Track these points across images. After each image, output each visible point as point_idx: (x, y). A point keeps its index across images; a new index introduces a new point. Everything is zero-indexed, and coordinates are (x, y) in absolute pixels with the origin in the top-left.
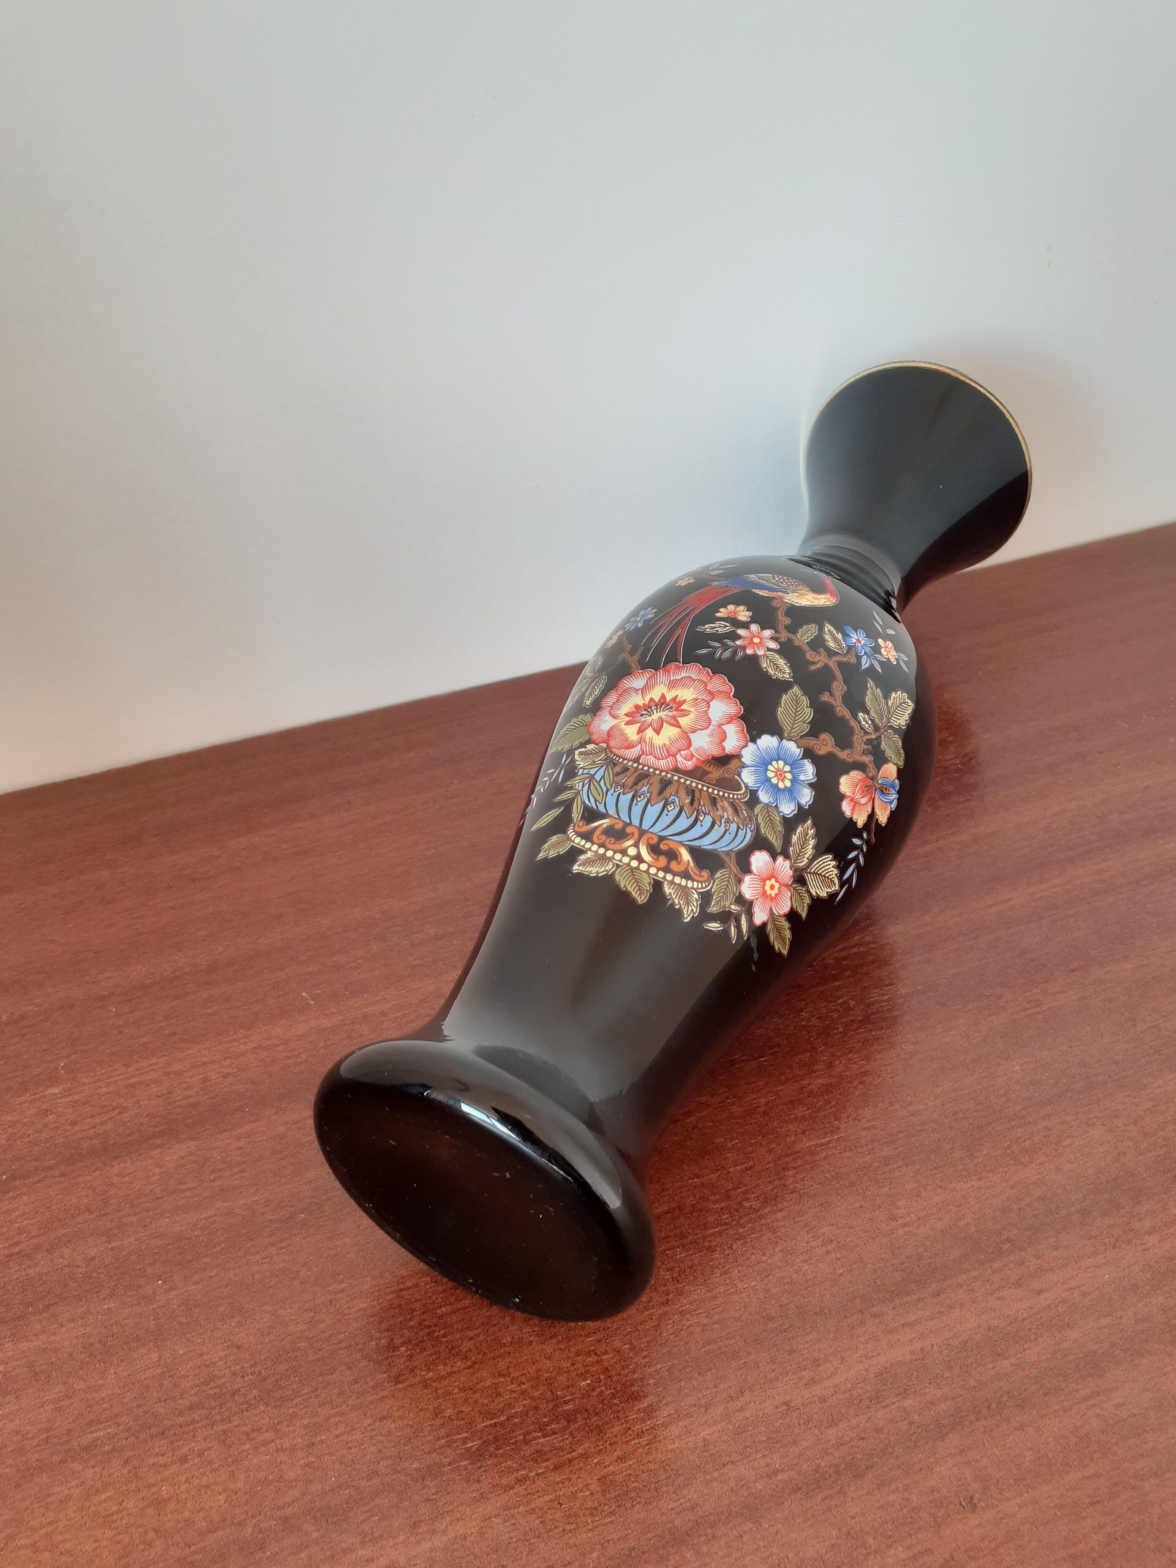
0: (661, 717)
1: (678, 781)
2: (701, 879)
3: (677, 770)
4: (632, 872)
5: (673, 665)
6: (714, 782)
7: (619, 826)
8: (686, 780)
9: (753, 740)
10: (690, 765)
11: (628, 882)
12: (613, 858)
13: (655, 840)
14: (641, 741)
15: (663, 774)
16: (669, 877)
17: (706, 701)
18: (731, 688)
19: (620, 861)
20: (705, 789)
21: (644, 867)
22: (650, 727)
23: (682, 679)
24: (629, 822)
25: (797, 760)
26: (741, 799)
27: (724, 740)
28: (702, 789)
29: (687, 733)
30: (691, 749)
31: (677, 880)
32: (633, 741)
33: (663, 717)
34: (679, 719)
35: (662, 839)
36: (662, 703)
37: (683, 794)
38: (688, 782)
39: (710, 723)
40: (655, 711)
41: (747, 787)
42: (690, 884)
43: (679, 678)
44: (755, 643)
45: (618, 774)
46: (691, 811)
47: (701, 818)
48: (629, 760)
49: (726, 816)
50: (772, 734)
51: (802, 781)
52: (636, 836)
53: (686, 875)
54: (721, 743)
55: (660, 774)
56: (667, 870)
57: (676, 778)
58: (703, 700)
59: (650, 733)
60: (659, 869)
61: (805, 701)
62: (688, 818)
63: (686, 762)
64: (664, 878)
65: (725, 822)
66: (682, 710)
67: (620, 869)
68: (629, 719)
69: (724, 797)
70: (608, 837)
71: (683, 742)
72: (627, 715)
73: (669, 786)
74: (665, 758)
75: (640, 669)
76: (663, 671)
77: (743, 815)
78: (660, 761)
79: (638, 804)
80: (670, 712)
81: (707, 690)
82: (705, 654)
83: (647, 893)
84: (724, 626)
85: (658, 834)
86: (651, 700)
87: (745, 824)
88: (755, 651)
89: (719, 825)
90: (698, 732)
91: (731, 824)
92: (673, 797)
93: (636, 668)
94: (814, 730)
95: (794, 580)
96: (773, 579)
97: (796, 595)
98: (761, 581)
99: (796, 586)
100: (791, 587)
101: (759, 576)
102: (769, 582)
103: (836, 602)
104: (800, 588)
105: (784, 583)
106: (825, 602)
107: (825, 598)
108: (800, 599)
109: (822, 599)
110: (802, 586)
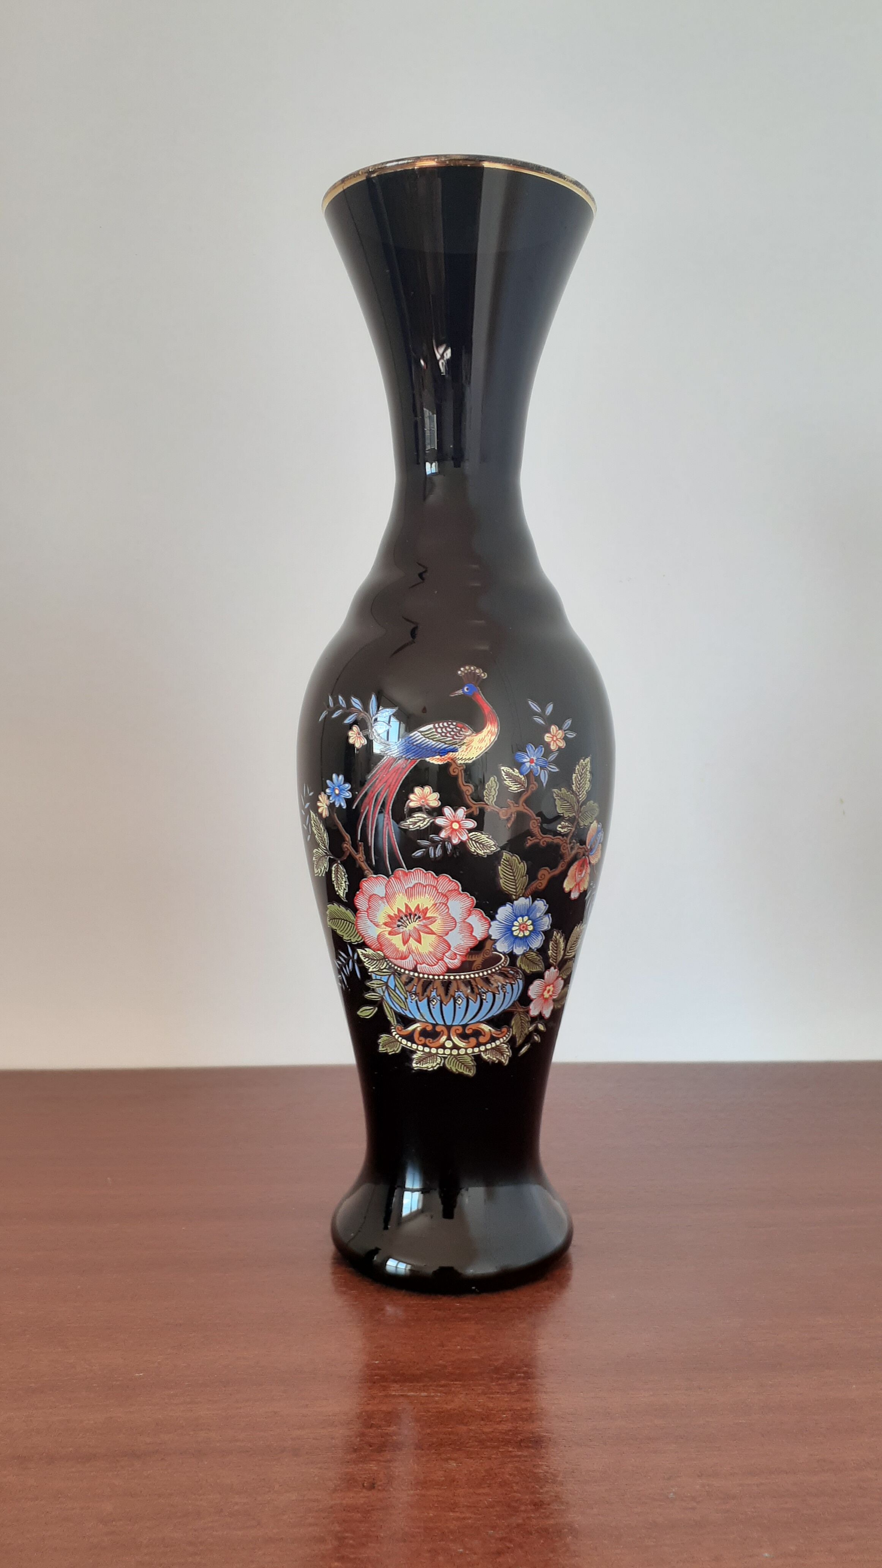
0: (415, 928)
1: (455, 979)
2: (504, 1034)
3: (449, 970)
4: (456, 1059)
5: (399, 872)
6: (481, 966)
7: (429, 1028)
8: (460, 976)
9: (493, 918)
10: (457, 962)
11: (457, 1066)
12: (437, 1053)
13: (461, 1029)
14: (410, 952)
15: (441, 977)
16: (482, 1048)
17: (443, 904)
18: (457, 884)
19: (444, 1054)
20: (477, 975)
21: (462, 1052)
22: (411, 938)
23: (414, 886)
24: (435, 1023)
25: (530, 907)
26: (505, 965)
27: (472, 931)
28: (475, 977)
29: (442, 937)
30: (451, 949)
31: (489, 1046)
32: (403, 953)
33: (417, 927)
34: (430, 926)
35: (464, 1026)
36: (410, 915)
37: (463, 987)
38: (463, 977)
39: (455, 922)
40: (407, 922)
41: (504, 954)
42: (498, 1043)
43: (411, 885)
44: (456, 830)
45: (406, 984)
46: (475, 997)
47: (484, 997)
48: (410, 971)
49: (500, 985)
50: (504, 904)
51: (540, 917)
52: (446, 1032)
53: (493, 1039)
54: (472, 935)
55: (439, 979)
56: (478, 1045)
57: (452, 977)
58: (440, 903)
59: (412, 942)
60: (473, 1048)
61: (516, 859)
62: (475, 1003)
63: (453, 961)
64: (480, 1051)
65: (502, 989)
66: (429, 918)
67: (447, 1060)
68: (390, 929)
69: (492, 973)
70: (426, 1038)
71: (443, 945)
72: (385, 924)
73: (450, 985)
74: (435, 963)
75: (372, 872)
76: (394, 877)
77: (511, 974)
78: (433, 967)
79: (434, 1006)
80: (420, 921)
81: (439, 893)
82: (421, 855)
83: (473, 1066)
84: (423, 818)
85: (461, 1024)
86: (399, 910)
87: (514, 978)
88: (459, 837)
89: (498, 993)
90: (450, 932)
91: (506, 985)
92: (457, 992)
93: (368, 870)
94: (532, 874)
95: (454, 724)
96: (436, 731)
97: (464, 747)
98: (428, 740)
99: (460, 734)
100: (455, 737)
101: (423, 732)
102: (435, 739)
103: (498, 730)
104: (464, 734)
105: (448, 735)
106: (490, 740)
107: (488, 732)
108: (470, 751)
109: (486, 737)
110: (465, 729)
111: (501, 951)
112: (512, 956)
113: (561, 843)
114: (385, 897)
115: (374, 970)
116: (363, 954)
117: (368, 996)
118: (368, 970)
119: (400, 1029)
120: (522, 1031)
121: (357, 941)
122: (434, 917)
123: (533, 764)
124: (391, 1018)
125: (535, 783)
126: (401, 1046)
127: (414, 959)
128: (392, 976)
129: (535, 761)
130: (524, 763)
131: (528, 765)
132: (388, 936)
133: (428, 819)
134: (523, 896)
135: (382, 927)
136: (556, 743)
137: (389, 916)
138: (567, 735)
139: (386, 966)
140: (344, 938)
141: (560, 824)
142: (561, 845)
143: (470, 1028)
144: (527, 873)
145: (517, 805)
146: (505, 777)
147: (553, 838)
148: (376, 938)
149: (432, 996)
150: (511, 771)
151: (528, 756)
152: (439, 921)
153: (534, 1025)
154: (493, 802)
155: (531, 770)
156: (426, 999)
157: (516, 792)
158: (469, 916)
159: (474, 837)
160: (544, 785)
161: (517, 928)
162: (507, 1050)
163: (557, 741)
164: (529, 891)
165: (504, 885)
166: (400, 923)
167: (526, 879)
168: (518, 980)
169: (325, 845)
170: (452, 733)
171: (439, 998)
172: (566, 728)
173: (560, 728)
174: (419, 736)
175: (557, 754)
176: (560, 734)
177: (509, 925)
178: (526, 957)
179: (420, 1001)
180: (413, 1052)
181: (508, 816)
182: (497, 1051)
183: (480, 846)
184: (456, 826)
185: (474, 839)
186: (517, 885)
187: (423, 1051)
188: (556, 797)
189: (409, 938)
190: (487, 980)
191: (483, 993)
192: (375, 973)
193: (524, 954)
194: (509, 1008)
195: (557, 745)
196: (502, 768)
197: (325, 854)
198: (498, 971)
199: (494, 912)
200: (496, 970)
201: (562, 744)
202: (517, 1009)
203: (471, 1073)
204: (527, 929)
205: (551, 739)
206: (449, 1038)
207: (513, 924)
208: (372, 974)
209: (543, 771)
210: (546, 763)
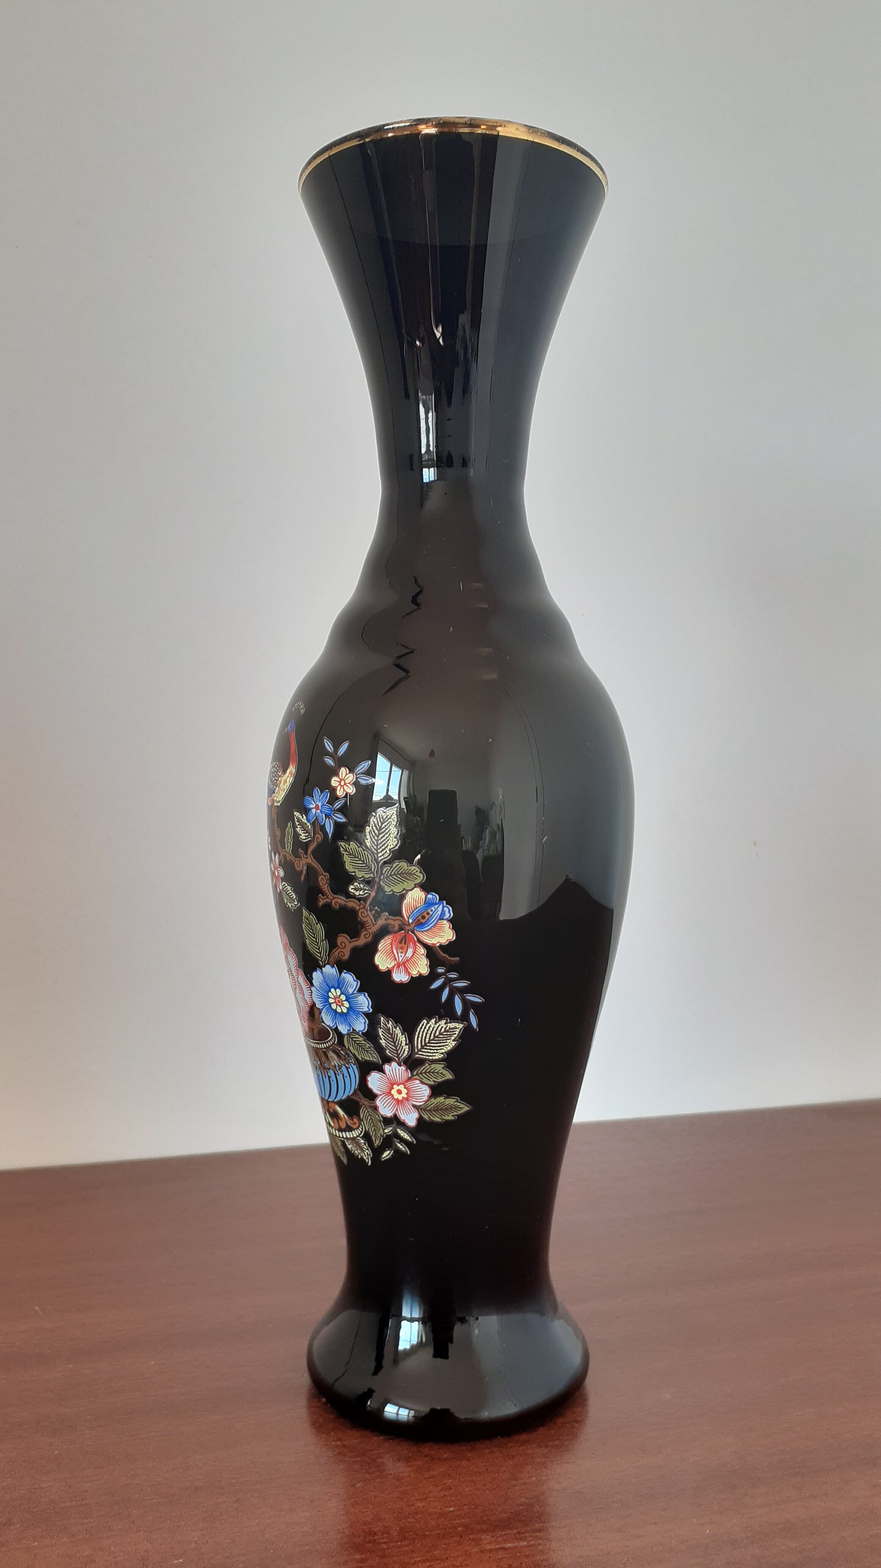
9: (312, 982)
25: (339, 979)
26: (335, 1041)
31: (349, 1134)
41: (331, 1028)
42: (355, 1134)
50: (316, 968)
53: (350, 1128)
61: (313, 918)
65: (340, 1070)
103: (294, 771)
106: (290, 781)
107: (290, 772)
108: (280, 793)
109: (287, 779)
110: (278, 769)
111: (328, 1024)
112: (342, 1034)
113: (358, 908)
123: (319, 811)
125: (320, 832)
129: (320, 808)
130: (310, 809)
131: (314, 811)
134: (328, 963)
136: (343, 788)
138: (359, 779)
141: (353, 884)
142: (358, 912)
144: (325, 937)
145: (306, 857)
146: (297, 823)
147: (347, 900)
150: (301, 817)
151: (314, 802)
154: (290, 851)
155: (316, 817)
157: (306, 841)
160: (330, 836)
161: (333, 1000)
162: (367, 1148)
163: (345, 786)
164: (332, 959)
165: (308, 947)
167: (325, 944)
168: (353, 1065)
172: (360, 772)
175: (343, 801)
176: (351, 778)
177: (326, 995)
178: (353, 1039)
181: (301, 867)
182: (357, 1145)
183: (289, 899)
184: (276, 873)
185: (285, 889)
186: (321, 950)
188: (343, 852)
193: (349, 1034)
195: (344, 790)
196: (295, 813)
199: (310, 977)
200: (329, 1046)
201: (351, 790)
202: (362, 1100)
204: (342, 1005)
205: (338, 783)
207: (329, 995)
209: (327, 819)
210: (332, 811)
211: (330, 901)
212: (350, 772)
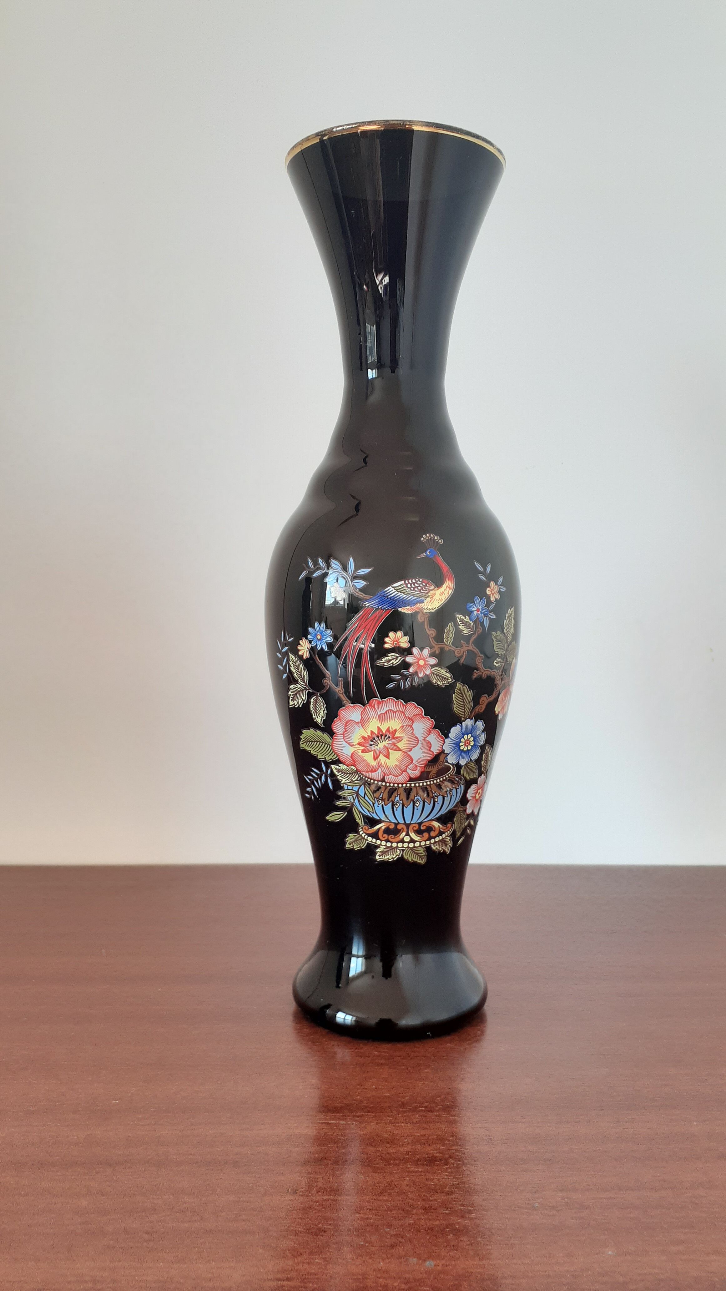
0: (385, 746)
1: (415, 786)
2: (449, 828)
3: (411, 779)
4: (412, 850)
5: (374, 701)
6: (435, 775)
7: (392, 827)
8: (419, 783)
9: (447, 736)
10: (417, 773)
11: (412, 857)
12: (397, 847)
13: (417, 826)
14: (380, 765)
15: (404, 785)
16: (432, 841)
17: (409, 726)
18: (421, 710)
19: (403, 847)
20: (432, 783)
21: (417, 844)
22: (381, 755)
23: (386, 712)
24: (397, 822)
25: (473, 727)
26: (453, 773)
27: (430, 747)
28: (430, 784)
29: (406, 752)
30: (414, 762)
31: (437, 839)
32: (373, 766)
33: (387, 745)
34: (397, 745)
35: (420, 824)
36: (381, 735)
37: (421, 793)
38: (421, 784)
39: (418, 740)
40: (379, 741)
41: (453, 765)
42: (444, 836)
43: (384, 712)
44: (422, 666)
45: (375, 792)
46: (430, 800)
47: (436, 800)
48: (378, 781)
49: (448, 789)
50: (455, 725)
51: (479, 734)
52: (405, 829)
53: (441, 833)
54: (430, 750)
55: (402, 786)
56: (429, 839)
57: (413, 785)
58: (407, 725)
59: (382, 758)
60: (425, 841)
61: (466, 688)
62: (429, 805)
63: (414, 772)
64: (431, 843)
65: (449, 792)
66: (397, 738)
67: (405, 852)
68: (363, 748)
69: (443, 780)
70: (389, 834)
71: (407, 759)
72: (359, 744)
73: (411, 791)
74: (400, 774)
75: (350, 702)
76: (369, 706)
77: (456, 780)
78: (398, 777)
79: (397, 809)
80: (389, 740)
81: (407, 717)
82: (392, 687)
83: (424, 855)
84: (395, 657)
85: (417, 822)
86: (372, 732)
87: (459, 784)
88: (423, 671)
89: (446, 796)
90: (413, 749)
91: (452, 790)
92: (417, 796)
93: (347, 700)
94: (476, 700)
95: (421, 580)
96: (407, 586)
97: (428, 599)
98: (400, 594)
99: (425, 588)
100: (422, 591)
101: (396, 587)
102: (405, 593)
103: (454, 585)
104: (428, 589)
105: (416, 589)
106: (448, 593)
107: (447, 587)
108: (433, 602)
109: (445, 591)
110: (429, 584)
111: (451, 762)
112: (458, 766)
113: (495, 675)
114: (361, 722)
115: (347, 781)
116: (336, 769)
117: (338, 803)
118: (341, 782)
119: (367, 828)
120: (460, 826)
121: (331, 759)
122: (402, 737)
123: (479, 612)
124: (359, 820)
125: (480, 627)
126: (366, 843)
127: (382, 771)
128: (363, 785)
129: (480, 610)
130: (472, 612)
131: (475, 613)
132: (360, 753)
133: (400, 658)
134: (469, 718)
135: (357, 746)
137: (364, 738)
138: (501, 589)
139: (358, 778)
140: (318, 757)
141: (496, 660)
142: (495, 677)
143: (425, 825)
144: (473, 700)
145: (468, 645)
146: (459, 623)
147: (491, 671)
148: (350, 755)
149: (396, 801)
150: (464, 618)
151: (475, 606)
152: (405, 740)
153: (468, 821)
154: (451, 643)
155: (478, 617)
156: (391, 803)
157: (467, 634)
158: (429, 735)
159: (435, 672)
160: (487, 628)
161: (463, 743)
162: (449, 842)
163: (495, 594)
164: (473, 714)
165: (457, 710)
166: (372, 743)
167: (472, 704)
168: (461, 785)
169: (304, 681)
170: (419, 588)
171: (401, 802)
172: (500, 584)
173: (496, 584)
174: (392, 590)
175: (494, 604)
176: (496, 589)
177: (457, 742)
178: (467, 766)
179: (386, 805)
180: (378, 847)
181: (461, 654)
182: (443, 843)
183: (440, 679)
184: (422, 663)
185: (435, 673)
186: (465, 710)
187: (385, 846)
188: (494, 639)
189: (380, 754)
190: (439, 786)
191: (436, 796)
192: (348, 784)
193: (466, 764)
194: (453, 808)
195: (494, 597)
196: (457, 616)
197: (304, 689)
198: (448, 779)
199: (447, 731)
200: (446, 778)
201: (497, 597)
202: (459, 808)
203: (423, 862)
204: (469, 745)
205: (491, 592)
206: (408, 834)
207: (460, 740)
208: (344, 785)
209: (485, 617)
210: (488, 612)
211: (481, 673)
212: (496, 585)
